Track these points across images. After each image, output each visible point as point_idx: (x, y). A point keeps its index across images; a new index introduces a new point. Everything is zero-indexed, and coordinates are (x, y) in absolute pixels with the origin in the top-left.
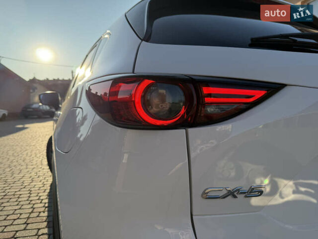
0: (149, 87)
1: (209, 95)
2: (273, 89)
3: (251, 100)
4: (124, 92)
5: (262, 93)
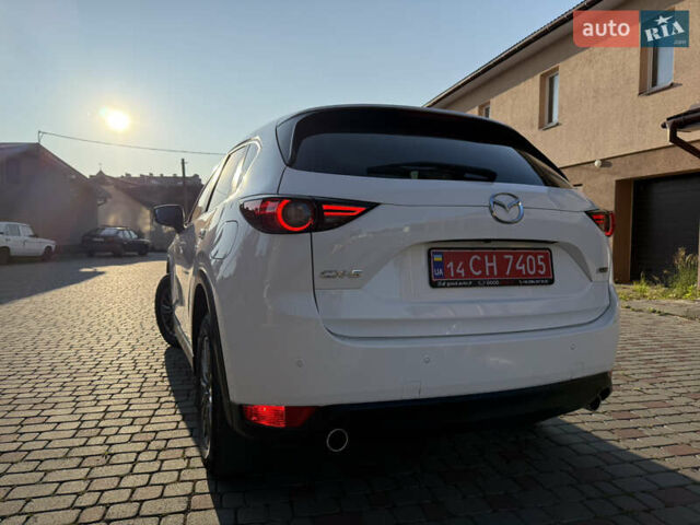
0: (287, 204)
1: (328, 211)
2: (371, 206)
3: (355, 214)
4: (272, 208)
5: (364, 209)
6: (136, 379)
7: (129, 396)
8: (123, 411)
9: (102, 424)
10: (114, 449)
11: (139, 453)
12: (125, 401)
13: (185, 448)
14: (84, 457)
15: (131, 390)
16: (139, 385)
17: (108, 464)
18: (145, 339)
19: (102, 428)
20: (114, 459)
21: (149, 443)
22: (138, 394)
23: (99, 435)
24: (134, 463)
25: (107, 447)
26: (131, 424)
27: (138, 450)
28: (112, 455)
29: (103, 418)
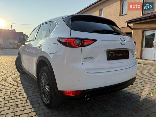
6: (15, 83)
7: (15, 88)
8: (15, 92)
9: (11, 96)
10: (17, 103)
11: (25, 103)
12: (15, 89)
13: (37, 101)
14: (10, 106)
15: (15, 86)
16: (17, 85)
17: (17, 107)
18: (13, 72)
19: (12, 97)
20: (19, 106)
21: (27, 100)
22: (18, 87)
23: (11, 99)
24: (25, 106)
25: (15, 103)
26: (19, 96)
27: (25, 102)
28: (18, 105)
29: (10, 95)
